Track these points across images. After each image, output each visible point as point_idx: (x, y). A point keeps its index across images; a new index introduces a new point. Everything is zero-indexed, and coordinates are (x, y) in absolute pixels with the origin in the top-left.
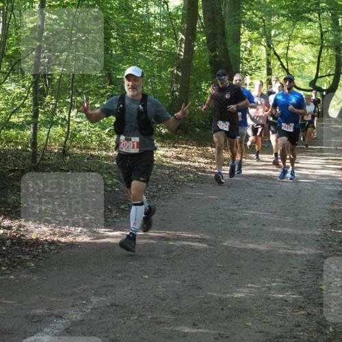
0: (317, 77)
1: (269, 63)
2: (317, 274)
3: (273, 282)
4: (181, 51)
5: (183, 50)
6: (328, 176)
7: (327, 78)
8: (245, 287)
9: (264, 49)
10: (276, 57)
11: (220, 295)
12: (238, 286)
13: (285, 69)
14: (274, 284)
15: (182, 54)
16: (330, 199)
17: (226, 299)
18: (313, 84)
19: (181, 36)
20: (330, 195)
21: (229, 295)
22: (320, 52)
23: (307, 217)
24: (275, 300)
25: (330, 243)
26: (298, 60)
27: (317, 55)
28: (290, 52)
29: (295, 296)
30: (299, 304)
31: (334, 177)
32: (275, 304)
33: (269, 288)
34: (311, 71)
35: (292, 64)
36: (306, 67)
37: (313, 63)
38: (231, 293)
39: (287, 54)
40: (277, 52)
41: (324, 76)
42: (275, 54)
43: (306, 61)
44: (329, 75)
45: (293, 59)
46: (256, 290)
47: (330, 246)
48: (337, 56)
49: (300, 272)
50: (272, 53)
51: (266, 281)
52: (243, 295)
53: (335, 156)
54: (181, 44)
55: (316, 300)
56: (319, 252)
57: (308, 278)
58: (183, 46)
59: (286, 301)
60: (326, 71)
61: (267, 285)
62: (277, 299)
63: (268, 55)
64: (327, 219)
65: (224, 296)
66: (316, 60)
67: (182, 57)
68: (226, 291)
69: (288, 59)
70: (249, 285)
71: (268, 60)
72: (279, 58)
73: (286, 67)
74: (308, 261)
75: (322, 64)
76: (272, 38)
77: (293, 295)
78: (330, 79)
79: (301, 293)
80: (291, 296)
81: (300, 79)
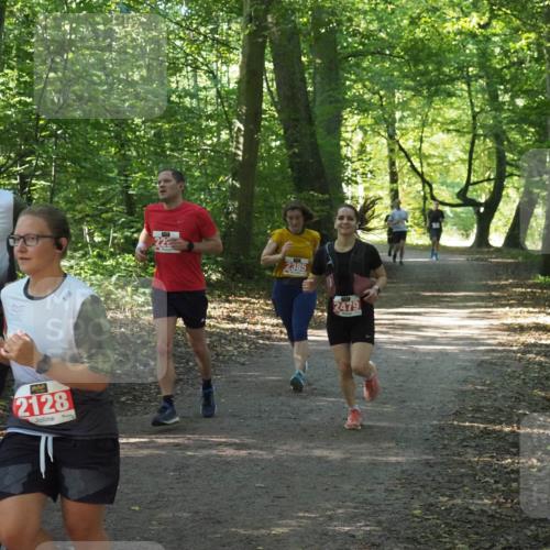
0: (468, 183)
1: (392, 164)
2: (413, 492)
3: (340, 508)
4: (238, 149)
5: (241, 147)
6: (468, 338)
7: (485, 184)
8: (292, 518)
9: (385, 141)
10: (403, 154)
11: (250, 532)
12: (282, 516)
13: (418, 173)
14: (340, 511)
15: (240, 153)
16: (462, 374)
17: (258, 537)
18: (462, 194)
19: (238, 125)
20: (465, 368)
21: (263, 531)
22: (473, 144)
23: (420, 403)
24: (334, 536)
25: (446, 442)
26: (438, 157)
27: (468, 147)
28: (425, 145)
29: (368, 528)
30: (373, 540)
31: (476, 339)
32: (335, 541)
33: (331, 518)
34: (460, 174)
35: (429, 165)
36: (452, 168)
37: (463, 161)
38: (268, 528)
39: (420, 149)
40: (403, 146)
41: (482, 182)
42: (401, 149)
43: (452, 158)
44: (489, 180)
45: (430, 156)
46: (309, 522)
47: (445, 447)
48: (497, 149)
49: (386, 490)
50: (397, 147)
51: (329, 506)
52: (285, 530)
53: (486, 307)
54: (237, 137)
55: (402, 532)
56: (425, 457)
57: (397, 499)
58: (241, 140)
59: (354, 536)
60: (483, 174)
61: (329, 513)
62: (340, 533)
63: (391, 151)
64: (450, 406)
65: (256, 533)
66: (466, 157)
67: (241, 158)
68: (260, 525)
69: (422, 156)
70: (301, 514)
71: (391, 159)
72: (408, 157)
73: (420, 170)
74: (403, 472)
75: (476, 163)
76: (397, 125)
77: (367, 526)
78: (490, 186)
79: (379, 523)
80: (361, 528)
81: (444, 188)
